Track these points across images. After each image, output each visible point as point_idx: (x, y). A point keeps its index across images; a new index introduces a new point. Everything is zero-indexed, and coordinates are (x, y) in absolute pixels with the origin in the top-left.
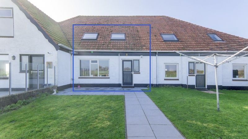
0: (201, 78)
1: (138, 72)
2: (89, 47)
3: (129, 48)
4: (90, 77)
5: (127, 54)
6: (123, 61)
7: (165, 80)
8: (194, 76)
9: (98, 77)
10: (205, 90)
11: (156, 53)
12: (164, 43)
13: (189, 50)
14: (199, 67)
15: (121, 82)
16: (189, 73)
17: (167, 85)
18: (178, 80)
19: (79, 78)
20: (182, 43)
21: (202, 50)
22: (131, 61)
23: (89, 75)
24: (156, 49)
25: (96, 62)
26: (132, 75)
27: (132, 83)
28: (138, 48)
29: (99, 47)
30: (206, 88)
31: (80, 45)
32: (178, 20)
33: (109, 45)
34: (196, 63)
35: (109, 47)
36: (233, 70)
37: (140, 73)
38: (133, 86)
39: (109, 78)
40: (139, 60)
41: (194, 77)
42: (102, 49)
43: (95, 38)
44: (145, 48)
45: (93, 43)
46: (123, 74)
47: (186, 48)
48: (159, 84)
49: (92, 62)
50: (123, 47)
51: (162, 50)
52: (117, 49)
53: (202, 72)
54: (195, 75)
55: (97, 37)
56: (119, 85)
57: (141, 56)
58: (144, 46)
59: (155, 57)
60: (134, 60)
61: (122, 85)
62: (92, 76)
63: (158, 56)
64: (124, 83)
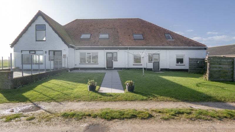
0: (157, 64)
2: (85, 44)
3: (110, 44)
4: (86, 63)
5: (109, 49)
6: (107, 53)
7: (133, 65)
9: (91, 63)
11: (127, 48)
14: (155, 57)
15: (106, 67)
16: (149, 61)
17: (134, 68)
18: (142, 65)
19: (80, 64)
21: (157, 46)
22: (112, 53)
23: (85, 62)
24: (128, 46)
25: (90, 54)
26: (112, 62)
27: (112, 67)
28: (116, 44)
29: (92, 44)
30: (160, 70)
31: (80, 43)
33: (98, 43)
34: (153, 54)
35: (98, 44)
36: (177, 59)
37: (117, 61)
38: (113, 69)
39: (98, 64)
40: (117, 53)
41: (152, 64)
42: (94, 46)
43: (89, 38)
44: (121, 44)
45: (88, 42)
46: (107, 61)
47: (147, 45)
48: (129, 68)
49: (88, 54)
50: (107, 44)
51: (131, 46)
52: (103, 46)
53: (157, 60)
54: (153, 62)
55: (90, 37)
56: (104, 69)
57: (118, 50)
58: (121, 43)
59: (127, 50)
61: (106, 69)
62: (87, 63)
63: (129, 50)
64: (107, 67)
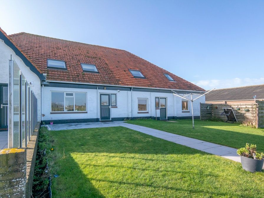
0: (164, 110)
1: (115, 107)
4: (65, 111)
5: (105, 88)
6: (101, 95)
7: (138, 113)
8: (159, 109)
9: (74, 111)
10: (165, 120)
11: (131, 88)
12: (134, 79)
13: (156, 87)
14: (162, 102)
15: (99, 117)
16: (156, 107)
17: (140, 117)
18: (148, 113)
19: (51, 113)
20: (148, 80)
21: (164, 87)
22: (109, 95)
24: (131, 85)
25: (72, 95)
26: (109, 109)
27: (109, 118)
28: (114, 82)
30: (167, 119)
32: (138, 58)
33: (85, 77)
34: (160, 98)
37: (117, 107)
38: (111, 120)
39: (87, 113)
40: (116, 94)
42: (79, 81)
44: (121, 82)
45: (65, 73)
46: (101, 108)
47: (153, 85)
48: (133, 117)
49: (67, 94)
50: (100, 81)
52: (95, 82)
53: (164, 106)
55: (66, 66)
56: (97, 120)
57: (118, 90)
59: (130, 92)
60: (111, 94)
61: (100, 120)
63: (133, 91)
64: (102, 118)
